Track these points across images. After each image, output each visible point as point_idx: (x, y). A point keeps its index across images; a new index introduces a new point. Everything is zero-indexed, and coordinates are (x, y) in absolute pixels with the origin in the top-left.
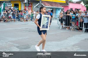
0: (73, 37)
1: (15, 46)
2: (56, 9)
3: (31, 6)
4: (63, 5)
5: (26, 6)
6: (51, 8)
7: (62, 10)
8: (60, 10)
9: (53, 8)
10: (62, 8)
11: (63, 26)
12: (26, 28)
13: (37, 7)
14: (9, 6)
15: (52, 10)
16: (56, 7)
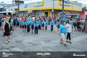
0: (79, 37)
1: (42, 40)
2: (75, 16)
6: (71, 15)
9: (72, 16)
10: (79, 15)
11: (75, 29)
13: (61, 14)
14: (41, 14)
15: (71, 16)
16: (75, 15)
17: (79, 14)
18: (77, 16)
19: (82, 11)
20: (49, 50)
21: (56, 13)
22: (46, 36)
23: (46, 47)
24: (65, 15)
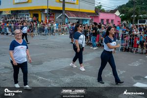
2: (83, 20)
4: (92, 15)
5: (46, 17)
6: (77, 19)
7: (91, 21)
8: (88, 21)
9: (79, 20)
10: (90, 19)
12: (44, 43)
13: (60, 18)
14: (27, 17)
16: (83, 18)
17: (90, 17)
18: (86, 20)
19: (94, 12)
20: (40, 78)
21: (52, 16)
22: (35, 55)
23: (34, 74)
24: (66, 19)
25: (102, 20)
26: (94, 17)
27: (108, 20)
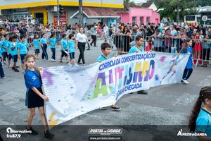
2: (108, 19)
3: (65, 17)
5: (56, 17)
6: (99, 19)
7: (118, 21)
8: (115, 21)
9: (102, 19)
10: (118, 17)
13: (75, 17)
14: (28, 18)
15: (100, 21)
16: (109, 17)
17: (117, 15)
18: (113, 19)
19: (123, 7)
21: (63, 15)
24: (85, 19)
25: (134, 18)
26: (122, 13)
27: (142, 18)
